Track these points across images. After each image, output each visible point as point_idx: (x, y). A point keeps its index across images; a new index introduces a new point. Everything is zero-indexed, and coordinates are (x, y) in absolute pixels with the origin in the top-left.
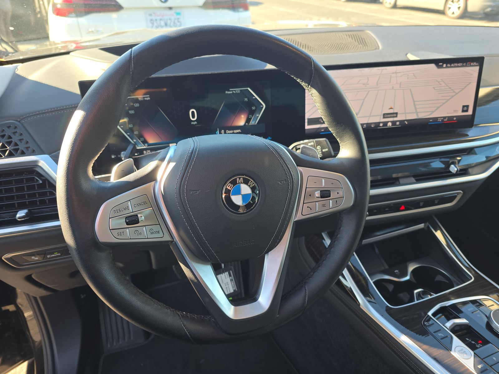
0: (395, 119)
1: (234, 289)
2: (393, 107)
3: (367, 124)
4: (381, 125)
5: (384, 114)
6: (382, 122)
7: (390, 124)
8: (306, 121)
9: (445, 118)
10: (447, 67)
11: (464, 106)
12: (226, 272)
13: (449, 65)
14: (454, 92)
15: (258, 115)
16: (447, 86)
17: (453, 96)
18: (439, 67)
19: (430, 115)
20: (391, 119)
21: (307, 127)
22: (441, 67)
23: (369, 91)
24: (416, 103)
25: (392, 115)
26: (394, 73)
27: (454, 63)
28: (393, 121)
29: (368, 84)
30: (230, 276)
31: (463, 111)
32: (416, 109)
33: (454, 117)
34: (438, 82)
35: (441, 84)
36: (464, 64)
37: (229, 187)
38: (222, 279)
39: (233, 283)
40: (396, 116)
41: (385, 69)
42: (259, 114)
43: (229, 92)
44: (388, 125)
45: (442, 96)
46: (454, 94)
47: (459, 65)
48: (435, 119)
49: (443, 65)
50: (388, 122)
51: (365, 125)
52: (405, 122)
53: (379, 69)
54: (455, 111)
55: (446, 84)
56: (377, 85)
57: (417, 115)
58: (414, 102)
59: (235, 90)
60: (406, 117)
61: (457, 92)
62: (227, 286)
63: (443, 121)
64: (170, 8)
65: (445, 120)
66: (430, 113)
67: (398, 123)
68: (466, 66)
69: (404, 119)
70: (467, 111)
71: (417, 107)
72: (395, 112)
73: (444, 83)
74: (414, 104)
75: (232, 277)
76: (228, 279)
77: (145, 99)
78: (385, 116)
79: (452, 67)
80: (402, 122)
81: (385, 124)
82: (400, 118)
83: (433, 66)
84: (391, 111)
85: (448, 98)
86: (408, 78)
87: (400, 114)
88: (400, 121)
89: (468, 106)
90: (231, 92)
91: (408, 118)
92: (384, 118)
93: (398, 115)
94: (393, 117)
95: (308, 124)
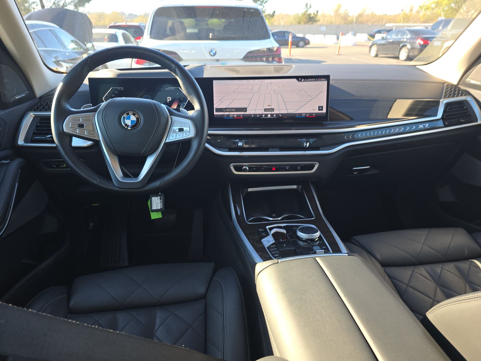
0: (273, 113)
1: (161, 207)
2: (270, 105)
3: (254, 114)
4: (264, 116)
5: (265, 109)
6: (264, 114)
7: (269, 116)
8: (215, 109)
9: (307, 114)
10: (304, 81)
11: (319, 107)
12: (159, 196)
13: (306, 80)
14: (311, 97)
15: (184, 103)
16: (306, 93)
17: (311, 100)
18: (299, 81)
19: (296, 111)
20: (270, 113)
21: (215, 113)
22: (301, 81)
23: (254, 94)
24: (286, 103)
25: (271, 110)
26: (269, 83)
27: (309, 78)
28: (271, 114)
29: (253, 90)
30: (161, 199)
31: (319, 110)
32: (286, 107)
33: (313, 113)
34: (300, 90)
35: (301, 92)
36: (316, 79)
37: (125, 115)
38: (155, 200)
39: (161, 204)
40: (273, 111)
41: (264, 81)
42: (186, 103)
43: (168, 89)
44: (268, 116)
45: (303, 100)
46: (312, 98)
47: (313, 80)
48: (300, 114)
49: (302, 80)
50: (268, 114)
51: (253, 115)
52: (280, 115)
53: (259, 81)
54: (314, 110)
55: (305, 92)
56: (259, 90)
57: (288, 111)
58: (285, 102)
59: (171, 88)
60: (280, 112)
61: (313, 97)
62: (157, 205)
63: (305, 115)
64: (218, 60)
65: (307, 115)
66: (296, 110)
67: (275, 115)
68: (318, 81)
69: (278, 113)
70: (322, 110)
71: (287, 105)
72: (272, 108)
73: (304, 91)
74: (285, 103)
75: (162, 201)
76: (159, 201)
77: (121, 89)
78: (265, 110)
79: (308, 81)
80: (277, 115)
81: (266, 115)
82: (276, 112)
83: (295, 80)
84: (270, 107)
85: (308, 101)
86: (279, 87)
87: (275, 109)
88: (276, 114)
89: (322, 107)
90: (169, 89)
91: (281, 113)
92: (265, 111)
93: (274, 110)
94: (271, 111)
95: (216, 112)
